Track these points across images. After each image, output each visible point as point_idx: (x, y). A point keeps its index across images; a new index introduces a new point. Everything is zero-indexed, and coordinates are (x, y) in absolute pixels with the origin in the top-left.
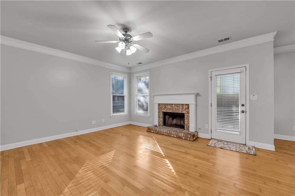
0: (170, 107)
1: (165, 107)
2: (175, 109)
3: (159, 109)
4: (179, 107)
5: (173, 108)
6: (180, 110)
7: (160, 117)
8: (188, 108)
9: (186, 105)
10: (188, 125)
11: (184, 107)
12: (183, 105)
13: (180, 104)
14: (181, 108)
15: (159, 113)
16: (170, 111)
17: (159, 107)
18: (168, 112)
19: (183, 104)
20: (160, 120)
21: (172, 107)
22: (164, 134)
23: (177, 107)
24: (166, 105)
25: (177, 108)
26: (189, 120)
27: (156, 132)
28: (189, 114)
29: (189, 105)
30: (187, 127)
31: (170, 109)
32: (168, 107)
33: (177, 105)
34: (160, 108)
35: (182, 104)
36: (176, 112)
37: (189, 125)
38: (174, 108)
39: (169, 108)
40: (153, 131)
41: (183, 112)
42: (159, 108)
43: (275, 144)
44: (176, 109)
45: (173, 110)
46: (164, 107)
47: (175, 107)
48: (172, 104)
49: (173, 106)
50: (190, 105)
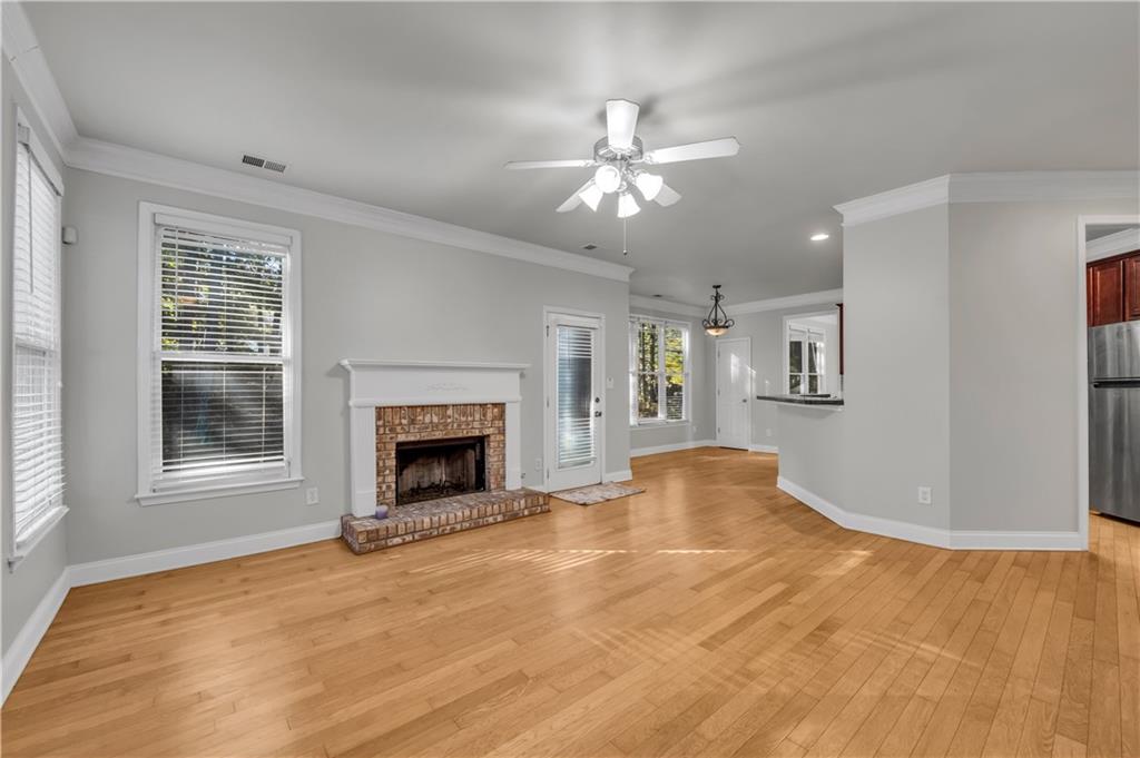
0: (435, 419)
1: (413, 422)
2: (455, 425)
3: (377, 430)
4: (472, 415)
5: (449, 420)
6: (476, 425)
7: (385, 468)
8: (502, 416)
9: (495, 405)
10: (501, 471)
11: (489, 415)
12: (483, 406)
13: (474, 405)
14: (477, 417)
15: (378, 450)
16: (438, 435)
17: (381, 423)
18: (426, 438)
19: (486, 404)
20: (384, 482)
21: (445, 416)
22: (458, 527)
23: (464, 414)
24: (419, 410)
25: (463, 419)
26: (504, 455)
27: (417, 537)
28: (504, 434)
29: (504, 404)
30: (496, 479)
31: (435, 426)
32: (427, 420)
33: (464, 408)
34: (384, 426)
35: (480, 405)
36: (460, 435)
37: (504, 471)
38: (453, 422)
39: (431, 422)
40: (397, 540)
41: (486, 432)
42: (378, 428)
43: (632, 467)
44: (459, 425)
45: (450, 427)
46: (404, 422)
47: (456, 416)
48: (445, 407)
49: (450, 412)
50: (507, 406)
